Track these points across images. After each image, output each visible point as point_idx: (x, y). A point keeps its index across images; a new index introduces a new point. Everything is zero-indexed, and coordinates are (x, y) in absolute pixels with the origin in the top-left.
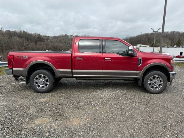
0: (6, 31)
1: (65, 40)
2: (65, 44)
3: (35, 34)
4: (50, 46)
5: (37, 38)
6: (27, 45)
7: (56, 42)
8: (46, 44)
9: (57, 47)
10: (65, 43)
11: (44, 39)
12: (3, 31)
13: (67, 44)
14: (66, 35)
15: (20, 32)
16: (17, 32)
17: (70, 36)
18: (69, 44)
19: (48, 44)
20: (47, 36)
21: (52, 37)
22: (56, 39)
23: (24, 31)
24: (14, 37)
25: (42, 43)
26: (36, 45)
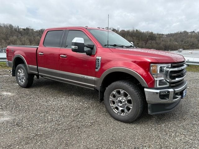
0: (121, 31)
1: (183, 38)
2: (180, 42)
3: (147, 32)
4: (161, 45)
5: (149, 37)
6: (138, 44)
7: (171, 40)
8: (157, 43)
9: (169, 46)
10: (182, 41)
11: (156, 38)
12: (119, 31)
13: (184, 42)
14: (185, 32)
15: (134, 30)
16: (130, 31)
17: (190, 32)
18: (186, 43)
19: (159, 43)
20: (161, 34)
21: (167, 35)
22: (171, 38)
23: (137, 30)
24: (126, 36)
25: (153, 42)
26: (146, 44)
